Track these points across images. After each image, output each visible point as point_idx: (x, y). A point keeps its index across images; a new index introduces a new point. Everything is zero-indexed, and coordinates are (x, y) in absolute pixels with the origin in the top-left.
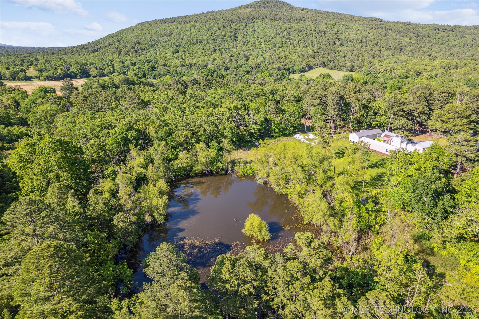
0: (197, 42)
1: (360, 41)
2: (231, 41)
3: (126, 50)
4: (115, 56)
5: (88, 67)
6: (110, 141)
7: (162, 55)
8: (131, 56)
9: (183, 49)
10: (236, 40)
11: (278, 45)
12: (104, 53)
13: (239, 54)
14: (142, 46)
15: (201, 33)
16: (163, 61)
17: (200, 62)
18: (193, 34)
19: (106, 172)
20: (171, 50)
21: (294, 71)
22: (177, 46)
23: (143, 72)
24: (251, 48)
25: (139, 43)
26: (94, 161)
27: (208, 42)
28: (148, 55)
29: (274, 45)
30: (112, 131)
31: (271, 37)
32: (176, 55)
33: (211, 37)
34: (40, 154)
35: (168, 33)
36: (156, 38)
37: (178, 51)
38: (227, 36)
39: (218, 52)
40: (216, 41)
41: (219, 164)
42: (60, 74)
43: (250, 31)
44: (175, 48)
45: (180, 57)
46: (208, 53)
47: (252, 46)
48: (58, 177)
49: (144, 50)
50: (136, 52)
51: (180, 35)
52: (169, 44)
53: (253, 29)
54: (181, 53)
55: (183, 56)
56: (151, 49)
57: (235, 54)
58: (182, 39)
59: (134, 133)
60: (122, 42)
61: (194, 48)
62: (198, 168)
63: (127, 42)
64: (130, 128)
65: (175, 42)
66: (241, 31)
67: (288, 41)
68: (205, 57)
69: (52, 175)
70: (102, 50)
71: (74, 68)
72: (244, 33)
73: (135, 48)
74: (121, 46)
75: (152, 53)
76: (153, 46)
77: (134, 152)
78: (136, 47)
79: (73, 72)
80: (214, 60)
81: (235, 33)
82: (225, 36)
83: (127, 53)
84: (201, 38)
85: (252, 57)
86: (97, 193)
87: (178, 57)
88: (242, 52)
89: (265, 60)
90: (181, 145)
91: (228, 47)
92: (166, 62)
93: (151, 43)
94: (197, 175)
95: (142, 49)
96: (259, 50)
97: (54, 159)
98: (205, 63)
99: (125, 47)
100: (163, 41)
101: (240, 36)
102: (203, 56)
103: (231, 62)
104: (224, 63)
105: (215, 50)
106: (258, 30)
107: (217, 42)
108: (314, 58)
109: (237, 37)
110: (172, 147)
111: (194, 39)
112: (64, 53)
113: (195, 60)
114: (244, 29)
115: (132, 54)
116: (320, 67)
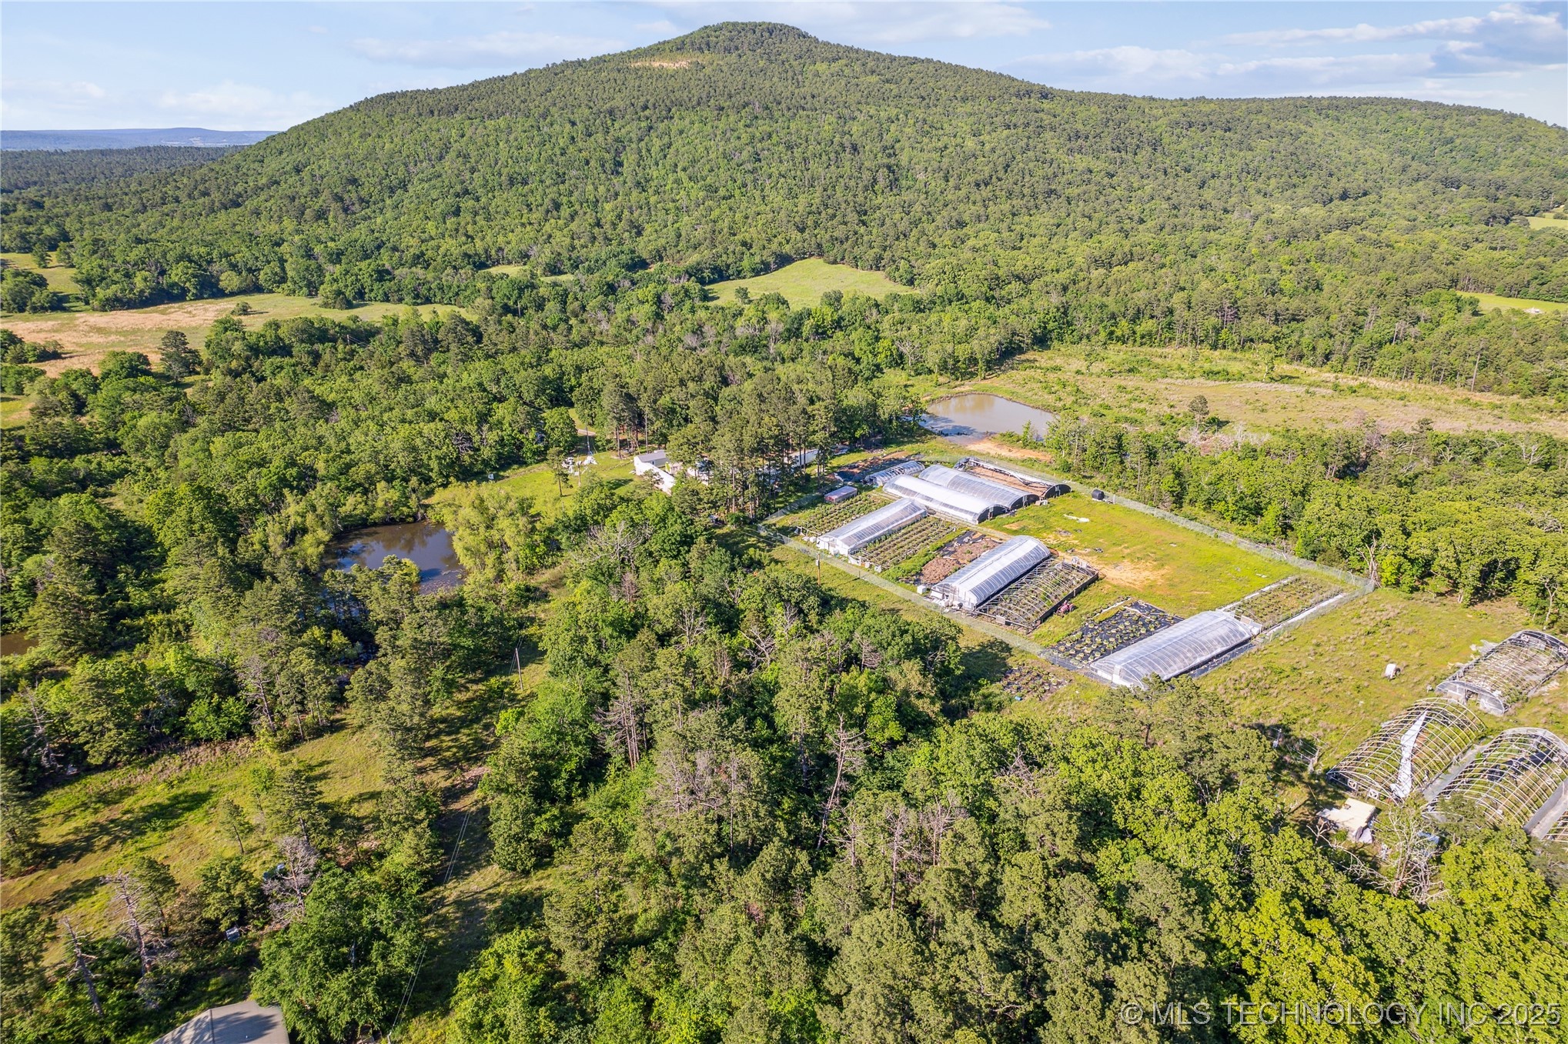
0: (512, 181)
1: (942, 174)
2: (603, 176)
3: (318, 204)
4: (289, 224)
5: (215, 268)
6: (262, 483)
7: (415, 224)
8: (333, 225)
9: (471, 203)
10: (618, 173)
11: (722, 192)
12: (257, 213)
13: (619, 217)
14: (363, 193)
15: (523, 153)
16: (413, 242)
17: (513, 244)
18: (503, 156)
19: (257, 523)
20: (441, 206)
21: (739, 272)
22: (458, 195)
23: (359, 285)
24: (653, 200)
25: (354, 181)
26: (241, 511)
27: (542, 182)
28: (379, 220)
29: (712, 190)
30: (264, 471)
31: (708, 167)
32: (451, 221)
33: (549, 167)
34: (180, 504)
35: (435, 152)
36: (402, 167)
37: (457, 212)
38: (592, 163)
39: (565, 212)
40: (561, 178)
41: (405, 509)
42: (142, 291)
43: (657, 144)
44: (451, 200)
45: (461, 231)
46: (536, 216)
47: (657, 192)
48: (202, 529)
49: (368, 202)
50: (346, 210)
51: (466, 157)
52: (434, 187)
53: (666, 139)
54: (465, 217)
55: (470, 228)
56: (388, 202)
57: (608, 217)
58: (473, 171)
59: (294, 471)
60: (305, 174)
61: (500, 200)
62: (377, 515)
63: (322, 177)
64: (292, 463)
65: (454, 180)
66: (634, 146)
67: (749, 178)
68: (529, 228)
69: (196, 527)
70: (250, 204)
71: (177, 274)
72: (640, 151)
73: (341, 199)
74: (305, 190)
75: (389, 214)
76: (392, 190)
77: (289, 497)
78: (346, 196)
79: (175, 284)
80: (550, 236)
81: (618, 153)
82: (587, 163)
83: (321, 215)
84: (521, 168)
85: (648, 229)
86: (246, 541)
87: (457, 230)
88: (626, 212)
89: (679, 236)
90: (360, 485)
91: (591, 197)
92: (424, 248)
93: (386, 182)
94: (375, 524)
95: (362, 200)
96: (671, 205)
97: (197, 509)
98: (523, 247)
99: (316, 193)
100: (421, 176)
101: (629, 159)
102: (523, 225)
103: (593, 243)
104: (574, 248)
105: (557, 206)
106: (678, 143)
107: (563, 182)
108: (802, 230)
109: (621, 164)
110: (347, 488)
111: (505, 171)
112: (139, 207)
113: (501, 239)
114: (641, 140)
115: (335, 217)
116: (811, 255)
